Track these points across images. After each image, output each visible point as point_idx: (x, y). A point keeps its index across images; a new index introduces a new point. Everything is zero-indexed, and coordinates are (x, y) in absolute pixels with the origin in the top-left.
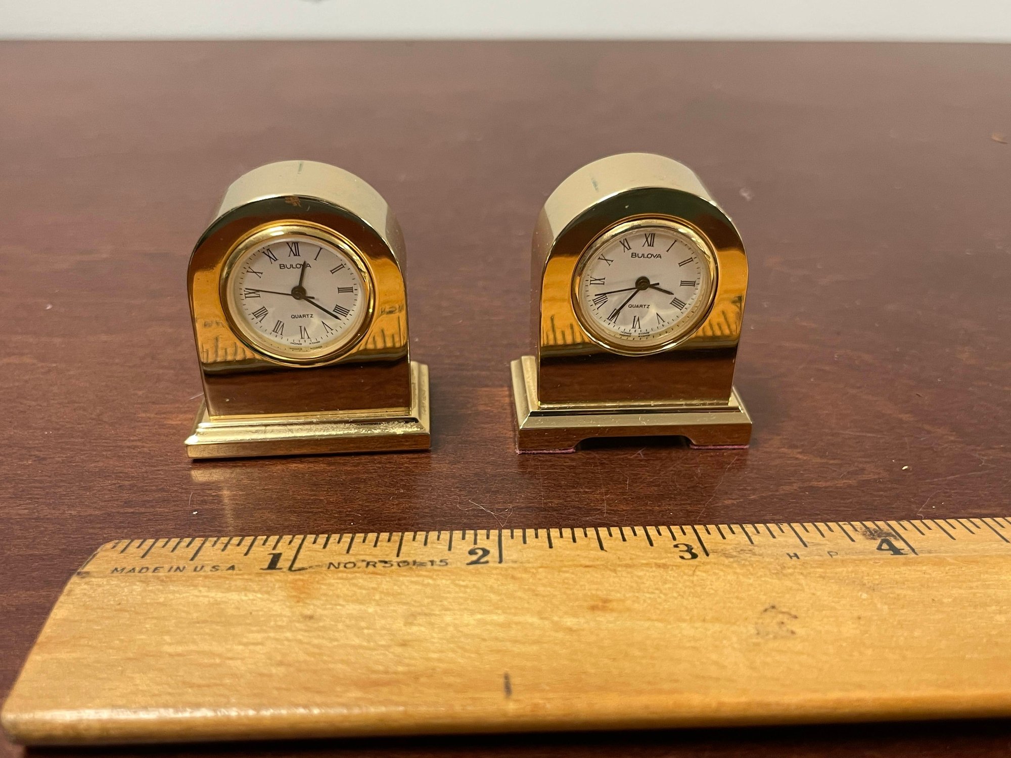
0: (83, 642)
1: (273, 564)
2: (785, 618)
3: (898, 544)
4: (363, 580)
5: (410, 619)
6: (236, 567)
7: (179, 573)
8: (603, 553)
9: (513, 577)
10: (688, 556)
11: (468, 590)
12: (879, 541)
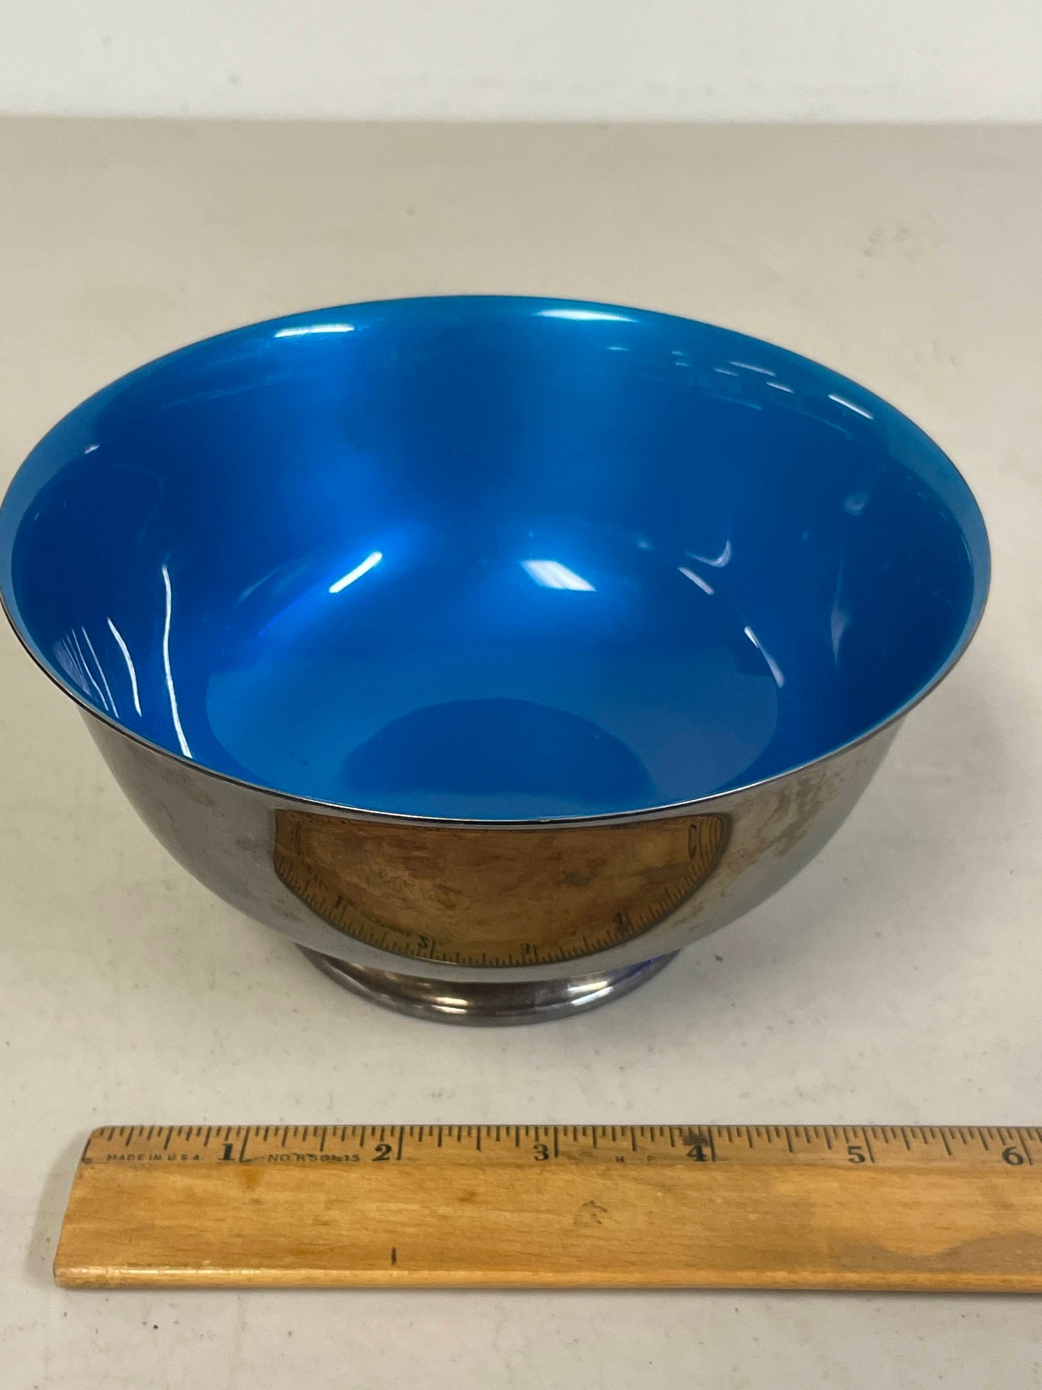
0: (99, 1215)
1: (227, 1156)
2: (597, 1211)
3: (707, 1151)
4: (295, 1173)
5: (329, 1204)
6: (200, 1158)
7: (158, 1161)
8: (478, 1153)
9: (408, 1174)
10: (541, 1157)
11: (372, 1182)
12: (692, 1147)
